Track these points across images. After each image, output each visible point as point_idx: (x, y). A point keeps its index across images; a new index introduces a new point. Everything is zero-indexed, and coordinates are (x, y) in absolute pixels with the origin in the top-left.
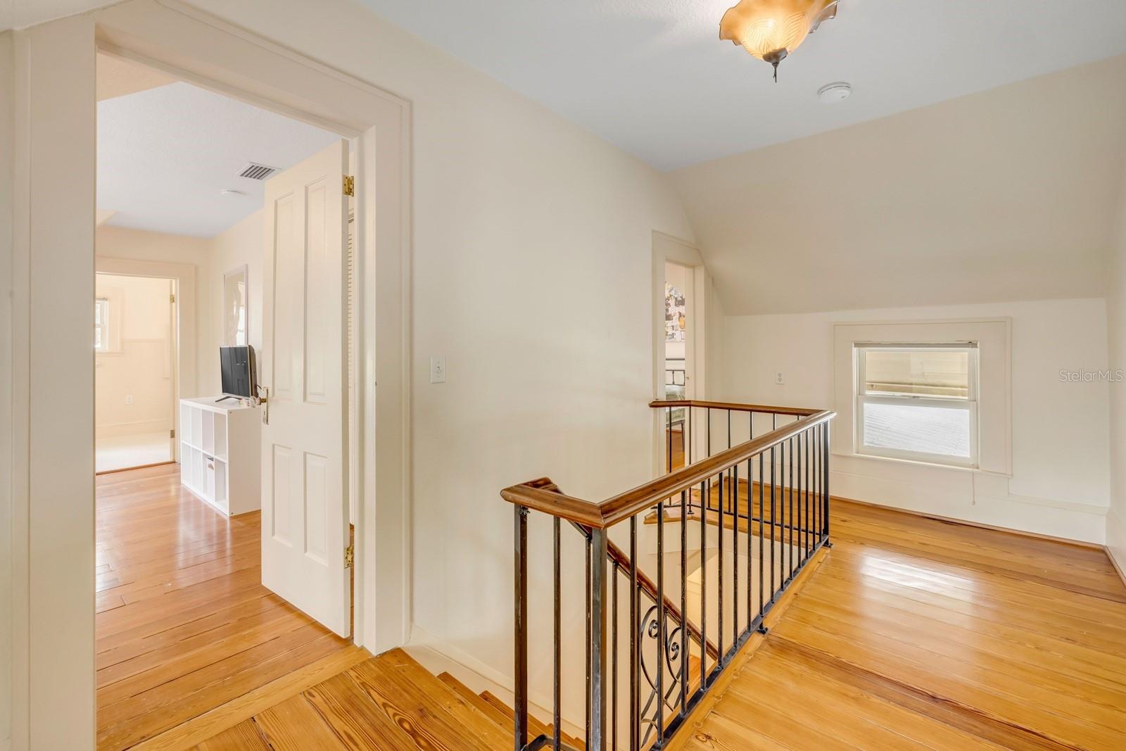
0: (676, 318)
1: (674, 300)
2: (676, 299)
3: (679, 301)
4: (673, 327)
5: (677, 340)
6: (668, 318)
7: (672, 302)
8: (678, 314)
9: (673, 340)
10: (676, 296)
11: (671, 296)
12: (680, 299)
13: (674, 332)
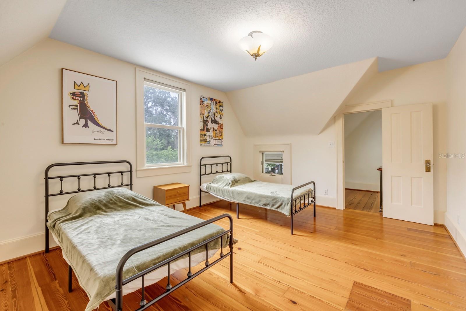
0: (211, 130)
1: (211, 119)
2: (212, 118)
3: (213, 120)
4: (210, 136)
5: (212, 145)
6: (208, 130)
7: (209, 120)
8: (212, 128)
9: (210, 144)
10: (212, 117)
11: (209, 116)
12: (214, 119)
13: (210, 139)
